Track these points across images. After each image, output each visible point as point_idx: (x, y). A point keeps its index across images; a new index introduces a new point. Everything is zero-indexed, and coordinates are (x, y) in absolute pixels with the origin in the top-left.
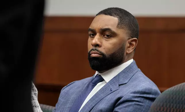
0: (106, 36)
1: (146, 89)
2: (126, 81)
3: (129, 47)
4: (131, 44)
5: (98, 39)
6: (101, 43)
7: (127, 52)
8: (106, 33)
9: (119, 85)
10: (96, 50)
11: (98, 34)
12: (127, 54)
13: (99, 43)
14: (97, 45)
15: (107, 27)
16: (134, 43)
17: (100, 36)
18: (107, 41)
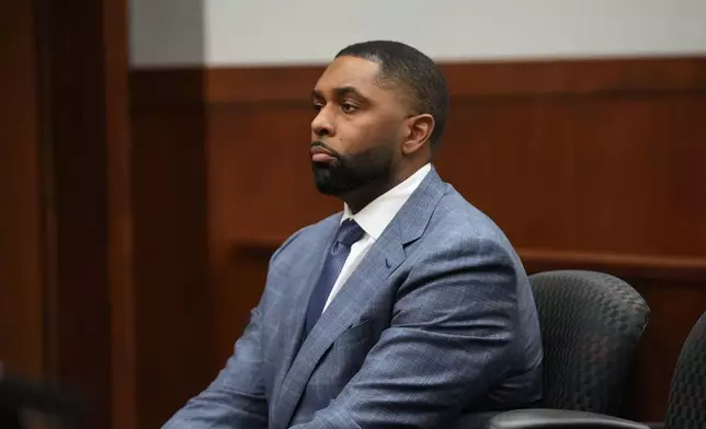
1: (461, 244)
2: (419, 232)
3: (411, 137)
4: (415, 129)
6: (335, 125)
7: (406, 149)
8: (346, 99)
9: (405, 246)
10: (319, 144)
11: (329, 104)
12: (403, 154)
13: (327, 125)
14: (324, 132)
15: (348, 85)
16: (424, 127)
18: (349, 120)
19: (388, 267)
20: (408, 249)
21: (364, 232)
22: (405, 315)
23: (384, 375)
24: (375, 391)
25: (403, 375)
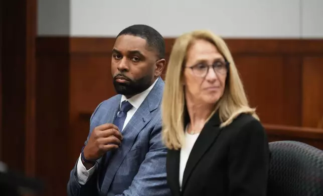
0: (134, 59)
2: (157, 106)
3: (157, 70)
4: (158, 66)
5: (126, 63)
6: (129, 67)
7: (155, 74)
9: (151, 112)
10: (122, 75)
11: (125, 57)
12: (155, 76)
13: (126, 67)
14: (124, 70)
16: (162, 64)
17: (127, 59)
18: (136, 65)
19: (144, 122)
20: (153, 113)
21: (132, 106)
22: (156, 145)
23: (151, 174)
24: (148, 182)
25: (159, 173)
